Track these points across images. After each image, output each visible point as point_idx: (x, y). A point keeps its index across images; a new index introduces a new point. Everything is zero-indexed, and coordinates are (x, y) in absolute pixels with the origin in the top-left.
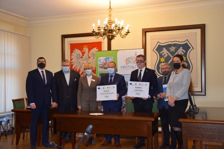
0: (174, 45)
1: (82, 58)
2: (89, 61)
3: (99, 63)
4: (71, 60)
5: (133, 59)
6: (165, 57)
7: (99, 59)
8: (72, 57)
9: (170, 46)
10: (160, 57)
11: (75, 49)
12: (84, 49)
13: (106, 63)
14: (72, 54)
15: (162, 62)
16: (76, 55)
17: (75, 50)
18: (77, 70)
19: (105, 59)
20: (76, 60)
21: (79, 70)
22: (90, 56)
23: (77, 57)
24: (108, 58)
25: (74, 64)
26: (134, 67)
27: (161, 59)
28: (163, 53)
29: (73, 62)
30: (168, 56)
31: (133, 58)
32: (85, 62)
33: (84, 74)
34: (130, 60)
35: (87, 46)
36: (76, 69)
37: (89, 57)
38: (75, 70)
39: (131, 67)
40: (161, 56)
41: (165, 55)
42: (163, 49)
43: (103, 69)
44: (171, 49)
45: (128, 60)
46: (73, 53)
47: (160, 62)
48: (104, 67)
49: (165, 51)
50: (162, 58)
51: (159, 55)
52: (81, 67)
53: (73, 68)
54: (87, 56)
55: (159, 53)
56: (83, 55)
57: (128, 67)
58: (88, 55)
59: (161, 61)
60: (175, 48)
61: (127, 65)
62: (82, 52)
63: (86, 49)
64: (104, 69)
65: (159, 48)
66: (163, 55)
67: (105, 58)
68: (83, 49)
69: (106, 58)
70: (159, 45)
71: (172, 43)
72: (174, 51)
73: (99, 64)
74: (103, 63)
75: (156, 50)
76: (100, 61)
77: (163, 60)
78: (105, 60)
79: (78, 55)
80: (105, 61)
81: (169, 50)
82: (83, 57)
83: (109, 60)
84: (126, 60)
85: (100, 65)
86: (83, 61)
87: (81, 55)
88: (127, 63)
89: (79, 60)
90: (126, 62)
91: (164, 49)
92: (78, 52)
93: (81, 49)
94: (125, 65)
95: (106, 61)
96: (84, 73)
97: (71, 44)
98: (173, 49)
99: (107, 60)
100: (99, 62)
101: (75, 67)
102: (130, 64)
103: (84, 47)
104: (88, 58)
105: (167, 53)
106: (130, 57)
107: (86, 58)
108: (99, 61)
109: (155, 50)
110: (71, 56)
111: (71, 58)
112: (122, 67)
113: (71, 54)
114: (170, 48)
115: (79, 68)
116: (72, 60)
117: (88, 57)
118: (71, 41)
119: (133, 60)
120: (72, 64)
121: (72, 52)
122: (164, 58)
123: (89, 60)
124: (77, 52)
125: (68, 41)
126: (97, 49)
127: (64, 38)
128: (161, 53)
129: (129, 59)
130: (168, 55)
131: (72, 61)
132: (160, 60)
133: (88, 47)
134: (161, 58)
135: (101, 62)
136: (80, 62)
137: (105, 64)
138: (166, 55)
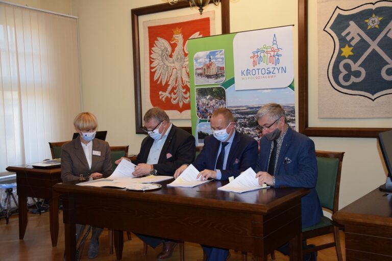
0: (379, 11)
1: (171, 56)
2: (185, 63)
3: (196, 65)
4: (151, 62)
5: (267, 52)
6: (353, 43)
7: (195, 56)
8: (152, 56)
9: (367, 14)
10: (340, 45)
11: (159, 38)
12: (174, 36)
13: (211, 64)
14: (153, 49)
15: (347, 56)
16: (161, 52)
17: (157, 40)
18: (164, 83)
19: (207, 56)
20: (161, 61)
21: (167, 82)
22: (187, 52)
23: (162, 56)
24: (213, 54)
25: (157, 71)
26: (272, 70)
27: (342, 49)
28: (349, 33)
29: (155, 66)
30: (362, 40)
31: (269, 50)
32: (177, 65)
33: (175, 91)
34: (262, 55)
35: (182, 28)
36: (161, 81)
37: (186, 55)
38: (158, 83)
39: (263, 73)
40: (343, 42)
41: (353, 38)
42: (348, 25)
43: (204, 78)
44: (371, 21)
45: (256, 54)
46: (154, 47)
47: (340, 58)
48: (206, 74)
49: (353, 29)
50: (347, 46)
51: (339, 40)
52: (170, 76)
53: (155, 78)
54: (180, 53)
55: (339, 35)
56: (173, 51)
57: (257, 71)
58: (183, 49)
59: (342, 55)
60: (380, 19)
61: (256, 67)
62: (171, 44)
63: (178, 37)
64: (207, 78)
65: (340, 24)
66: (348, 38)
67: (208, 52)
68: (172, 37)
69: (210, 52)
70: (339, 15)
71: (373, 7)
72: (377, 26)
73: (195, 68)
74: (205, 64)
75: (332, 28)
76: (199, 61)
77: (347, 51)
78: (207, 58)
79: (164, 50)
80: (208, 60)
81: (363, 26)
82: (173, 54)
83: (216, 56)
84: (252, 55)
85: (197, 69)
86: (174, 63)
87: (170, 49)
88: (255, 63)
89: (167, 62)
90: (252, 60)
91: (352, 23)
92: (163, 43)
93: (169, 38)
94: (251, 68)
95: (210, 61)
96: (175, 89)
97: (149, 28)
98: (373, 22)
99: (211, 57)
100: (195, 62)
101: (158, 76)
102: (262, 65)
103: (175, 32)
104: (183, 56)
105: (358, 34)
106: (260, 46)
107: (179, 56)
108: (196, 60)
109: (328, 29)
110: (150, 53)
111: (150, 58)
112: (245, 73)
113: (150, 50)
114: (367, 21)
115: (166, 79)
116: (153, 62)
117: (183, 53)
118: (150, 20)
119: (269, 55)
120: (153, 70)
121: (151, 45)
122: (350, 46)
123: (185, 60)
124: (162, 45)
125: (144, 22)
126: (200, 34)
127: (136, 16)
128: (343, 34)
129: (259, 53)
130: (359, 38)
131: (152, 66)
132: (340, 52)
133: (183, 33)
134: (344, 47)
135: (200, 63)
136: (169, 65)
137: (208, 67)
138: (357, 39)
